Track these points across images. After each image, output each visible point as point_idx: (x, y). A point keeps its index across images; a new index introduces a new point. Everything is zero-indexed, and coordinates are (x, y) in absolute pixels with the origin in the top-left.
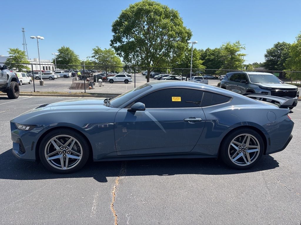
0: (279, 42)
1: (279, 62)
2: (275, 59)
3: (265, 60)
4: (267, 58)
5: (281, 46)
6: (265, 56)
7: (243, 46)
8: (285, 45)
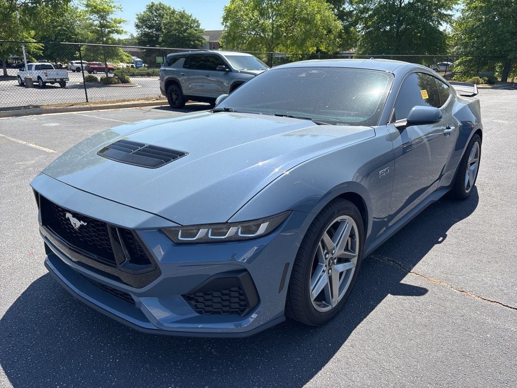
0: (154, 2)
1: (161, 39)
2: (152, 32)
3: (137, 33)
4: (139, 30)
5: (157, 10)
6: (136, 26)
7: (118, 5)
8: (163, 8)
